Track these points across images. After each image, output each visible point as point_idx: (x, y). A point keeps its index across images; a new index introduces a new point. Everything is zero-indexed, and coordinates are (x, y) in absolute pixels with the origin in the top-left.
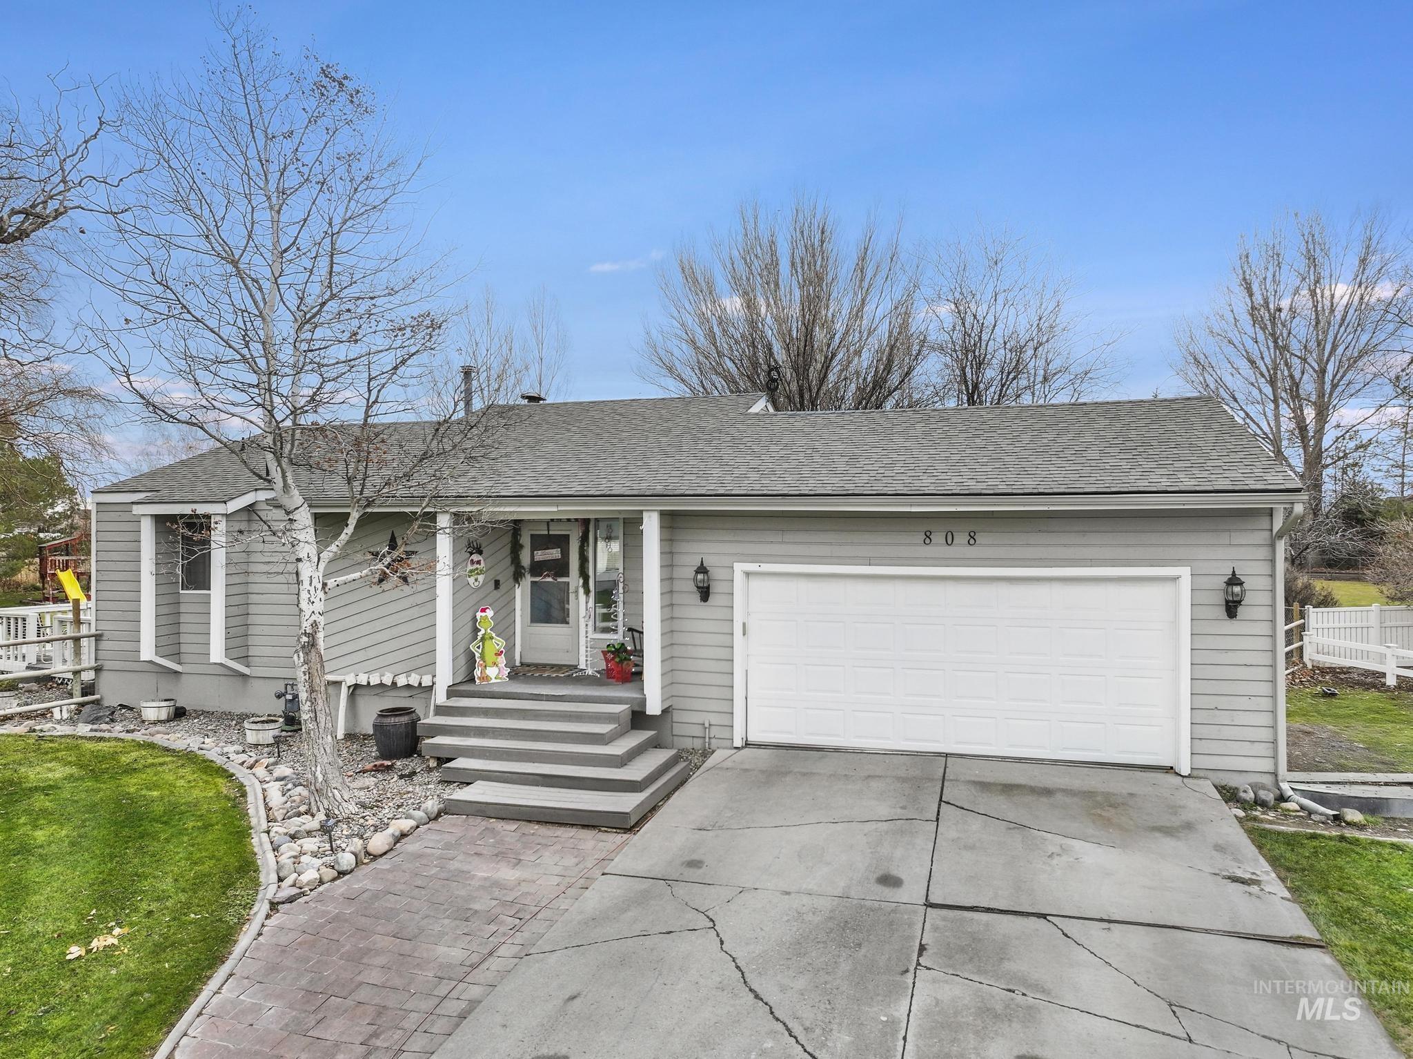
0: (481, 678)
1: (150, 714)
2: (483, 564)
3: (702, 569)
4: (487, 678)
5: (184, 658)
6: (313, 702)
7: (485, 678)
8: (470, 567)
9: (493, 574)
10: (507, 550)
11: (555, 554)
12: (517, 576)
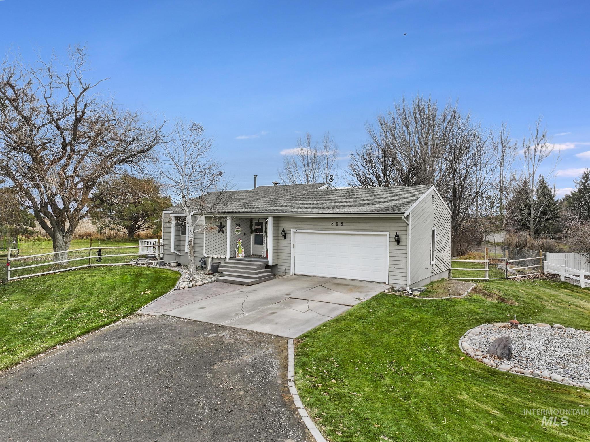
0: (237, 256)
1: (172, 264)
2: (240, 229)
3: (283, 231)
4: (239, 256)
5: (181, 252)
6: (191, 256)
7: (238, 256)
8: (236, 230)
9: (244, 231)
10: (249, 226)
11: (260, 227)
12: (252, 233)
